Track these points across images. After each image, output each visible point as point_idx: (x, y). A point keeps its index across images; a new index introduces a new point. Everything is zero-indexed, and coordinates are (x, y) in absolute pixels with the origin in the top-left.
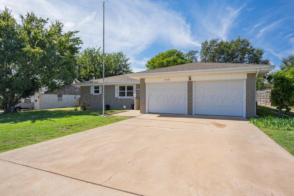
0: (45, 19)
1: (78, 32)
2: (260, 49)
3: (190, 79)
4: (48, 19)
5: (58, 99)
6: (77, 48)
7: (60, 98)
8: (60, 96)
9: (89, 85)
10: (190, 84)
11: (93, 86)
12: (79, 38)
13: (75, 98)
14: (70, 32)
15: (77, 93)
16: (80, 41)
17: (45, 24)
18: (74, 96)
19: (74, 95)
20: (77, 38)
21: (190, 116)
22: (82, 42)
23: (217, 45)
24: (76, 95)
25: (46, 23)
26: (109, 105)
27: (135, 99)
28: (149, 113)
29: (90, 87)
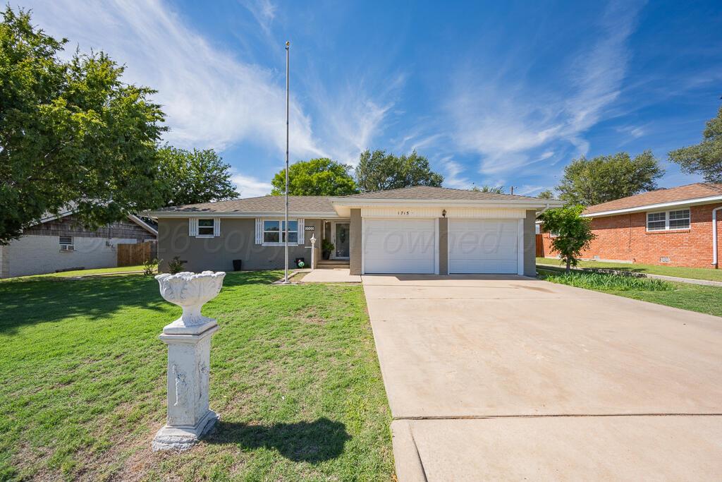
0: (58, 39)
1: (154, 91)
2: (439, 174)
3: (444, 215)
4: (65, 41)
5: (60, 246)
6: (155, 129)
7: (68, 245)
8: (66, 239)
9: (185, 215)
10: (443, 222)
11: (196, 218)
12: (158, 107)
13: (108, 244)
14: (133, 86)
15: (111, 235)
16: (160, 113)
17: (56, 50)
18: (105, 240)
19: (104, 236)
20: (153, 106)
21: (443, 276)
22: (164, 118)
23: (383, 160)
24: (110, 237)
25: (57, 48)
26: (240, 261)
27: (313, 247)
28: (366, 274)
29: (187, 220)
